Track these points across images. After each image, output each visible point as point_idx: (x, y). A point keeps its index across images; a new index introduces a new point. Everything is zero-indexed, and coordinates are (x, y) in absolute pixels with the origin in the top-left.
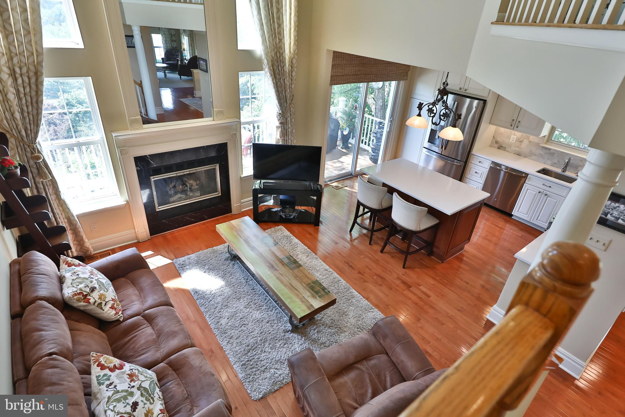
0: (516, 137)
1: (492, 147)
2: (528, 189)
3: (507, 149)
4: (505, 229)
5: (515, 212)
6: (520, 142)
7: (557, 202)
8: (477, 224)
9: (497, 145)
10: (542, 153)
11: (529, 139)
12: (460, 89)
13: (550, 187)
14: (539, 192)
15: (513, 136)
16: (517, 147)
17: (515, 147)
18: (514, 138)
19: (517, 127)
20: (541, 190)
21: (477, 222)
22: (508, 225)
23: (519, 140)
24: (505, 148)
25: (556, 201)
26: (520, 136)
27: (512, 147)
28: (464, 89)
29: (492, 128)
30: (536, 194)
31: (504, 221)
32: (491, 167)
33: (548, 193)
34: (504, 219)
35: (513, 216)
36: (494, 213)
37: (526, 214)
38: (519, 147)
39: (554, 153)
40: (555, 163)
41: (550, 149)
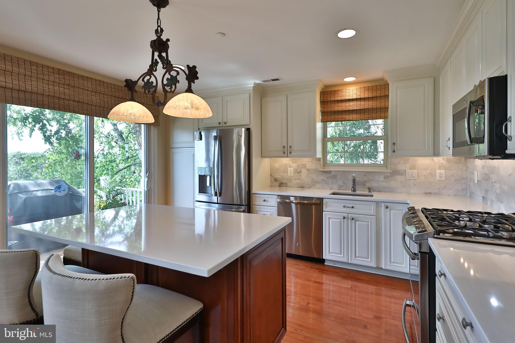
0: (293, 168)
1: (272, 186)
2: (329, 218)
3: (288, 184)
4: (323, 283)
5: (326, 256)
6: (298, 173)
7: (368, 224)
8: (287, 287)
9: (277, 184)
10: (324, 178)
11: (306, 168)
12: (220, 123)
13: (353, 207)
14: (344, 218)
15: (289, 169)
16: (298, 179)
17: (296, 180)
18: (291, 170)
19: (291, 153)
20: (345, 215)
21: (287, 284)
22: (324, 276)
23: (297, 171)
24: (286, 184)
25: (366, 223)
26: (296, 166)
27: (292, 180)
28: (223, 123)
29: (267, 161)
30: (341, 221)
31: (319, 272)
32: (278, 202)
33: (353, 216)
34: (318, 269)
35: (326, 261)
36: (302, 264)
37: (341, 254)
38: (299, 179)
39: (336, 175)
40: (342, 186)
41: (330, 172)
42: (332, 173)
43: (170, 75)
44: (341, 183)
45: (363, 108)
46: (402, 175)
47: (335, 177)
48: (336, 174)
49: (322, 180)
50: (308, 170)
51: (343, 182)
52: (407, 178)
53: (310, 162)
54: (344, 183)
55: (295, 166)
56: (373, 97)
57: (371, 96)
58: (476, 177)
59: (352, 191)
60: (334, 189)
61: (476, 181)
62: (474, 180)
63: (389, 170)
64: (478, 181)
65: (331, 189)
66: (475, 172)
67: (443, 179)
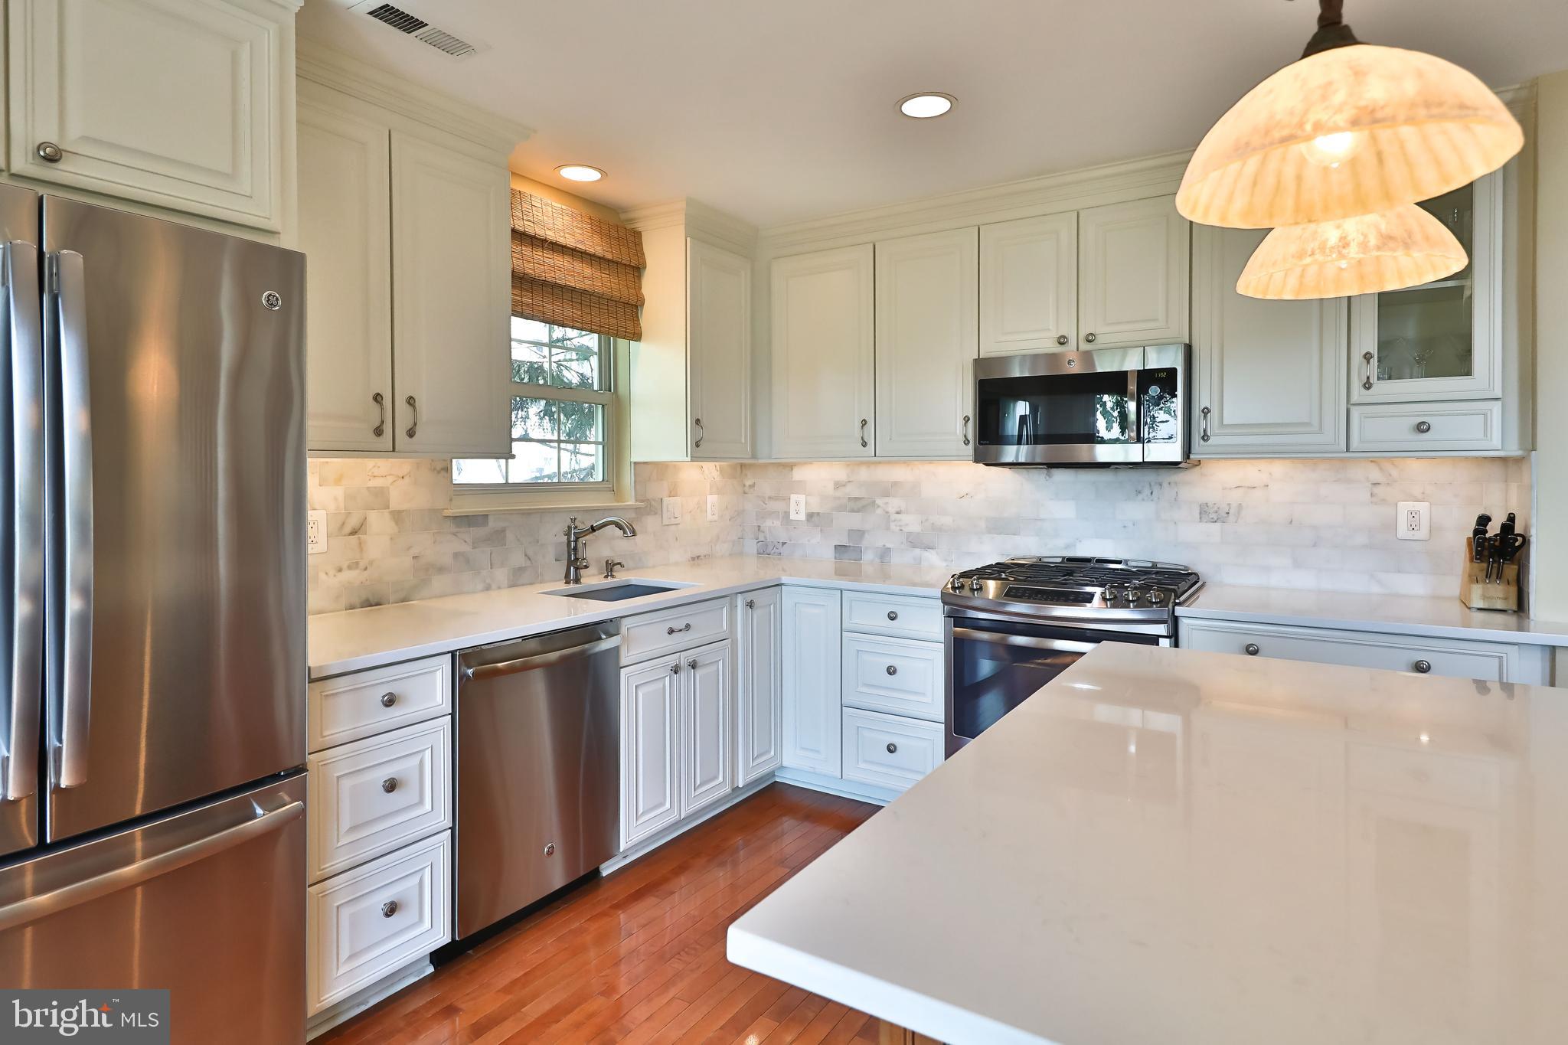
0: (324, 513)
2: (637, 688)
6: (353, 533)
10: (465, 548)
11: (388, 507)
13: (688, 628)
14: (674, 671)
16: (350, 568)
17: (340, 570)
18: (312, 525)
19: (410, 433)
20: (673, 660)
23: (343, 525)
25: (715, 668)
26: (341, 500)
27: (322, 575)
33: (691, 655)
38: (357, 563)
39: (503, 530)
40: (520, 570)
41: (484, 517)
42: (492, 523)
46: (655, 513)
47: (499, 537)
48: (506, 525)
49: (456, 555)
50: (398, 516)
51: (526, 555)
52: (665, 521)
53: (407, 479)
54: (530, 559)
55: (336, 499)
58: (799, 507)
59: (567, 582)
60: (499, 588)
61: (798, 514)
62: (787, 514)
63: (631, 502)
64: (810, 516)
65: (488, 588)
66: (794, 497)
67: (716, 518)
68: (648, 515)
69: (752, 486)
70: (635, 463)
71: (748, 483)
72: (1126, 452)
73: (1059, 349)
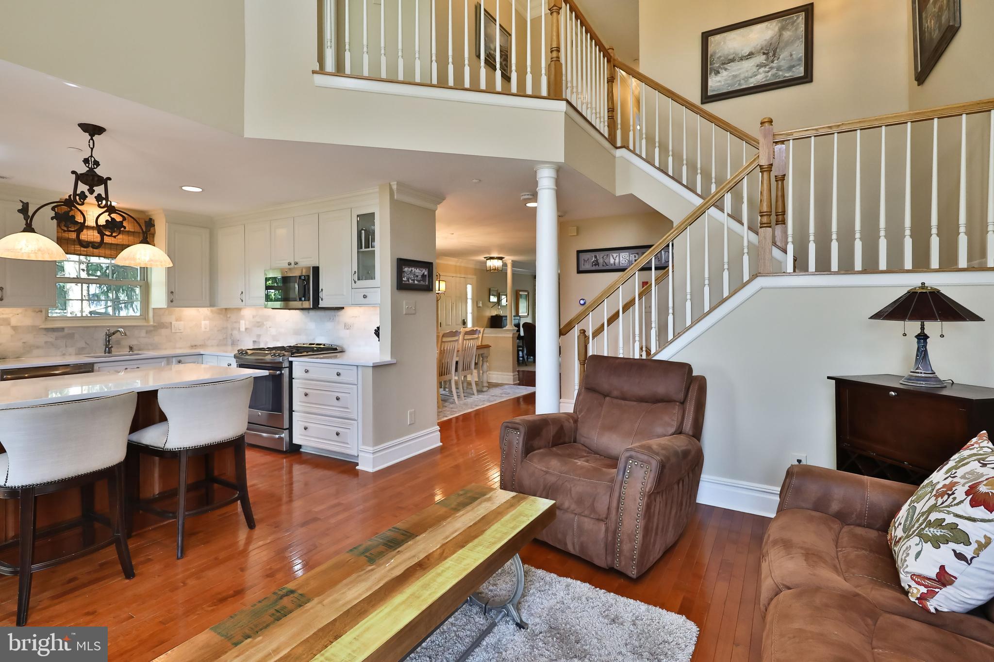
10: (51, 339)
11: (10, 325)
19: (2, 299)
39: (73, 334)
40: (83, 348)
41: (62, 329)
42: (66, 331)
43: (111, 217)
44: (82, 344)
45: (122, 243)
46: (167, 328)
47: (71, 336)
48: (74, 331)
49: (46, 342)
50: (14, 328)
51: (85, 343)
52: (173, 331)
53: (21, 315)
54: (89, 344)
56: (134, 232)
57: (133, 230)
58: (243, 325)
59: (105, 353)
60: (70, 355)
61: (243, 329)
62: (239, 329)
63: (152, 323)
64: (246, 329)
65: (64, 354)
66: (241, 321)
67: (208, 330)
68: (162, 328)
69: (230, 317)
70: (153, 309)
71: (228, 316)
72: (302, 304)
73: (289, 267)
